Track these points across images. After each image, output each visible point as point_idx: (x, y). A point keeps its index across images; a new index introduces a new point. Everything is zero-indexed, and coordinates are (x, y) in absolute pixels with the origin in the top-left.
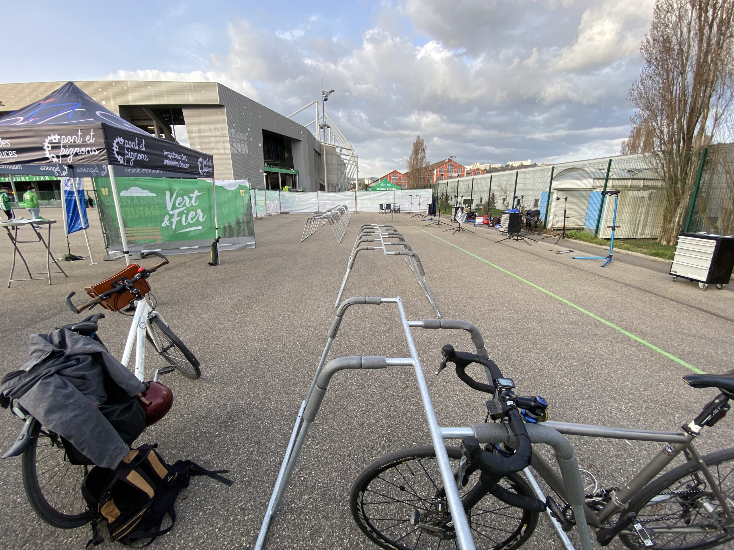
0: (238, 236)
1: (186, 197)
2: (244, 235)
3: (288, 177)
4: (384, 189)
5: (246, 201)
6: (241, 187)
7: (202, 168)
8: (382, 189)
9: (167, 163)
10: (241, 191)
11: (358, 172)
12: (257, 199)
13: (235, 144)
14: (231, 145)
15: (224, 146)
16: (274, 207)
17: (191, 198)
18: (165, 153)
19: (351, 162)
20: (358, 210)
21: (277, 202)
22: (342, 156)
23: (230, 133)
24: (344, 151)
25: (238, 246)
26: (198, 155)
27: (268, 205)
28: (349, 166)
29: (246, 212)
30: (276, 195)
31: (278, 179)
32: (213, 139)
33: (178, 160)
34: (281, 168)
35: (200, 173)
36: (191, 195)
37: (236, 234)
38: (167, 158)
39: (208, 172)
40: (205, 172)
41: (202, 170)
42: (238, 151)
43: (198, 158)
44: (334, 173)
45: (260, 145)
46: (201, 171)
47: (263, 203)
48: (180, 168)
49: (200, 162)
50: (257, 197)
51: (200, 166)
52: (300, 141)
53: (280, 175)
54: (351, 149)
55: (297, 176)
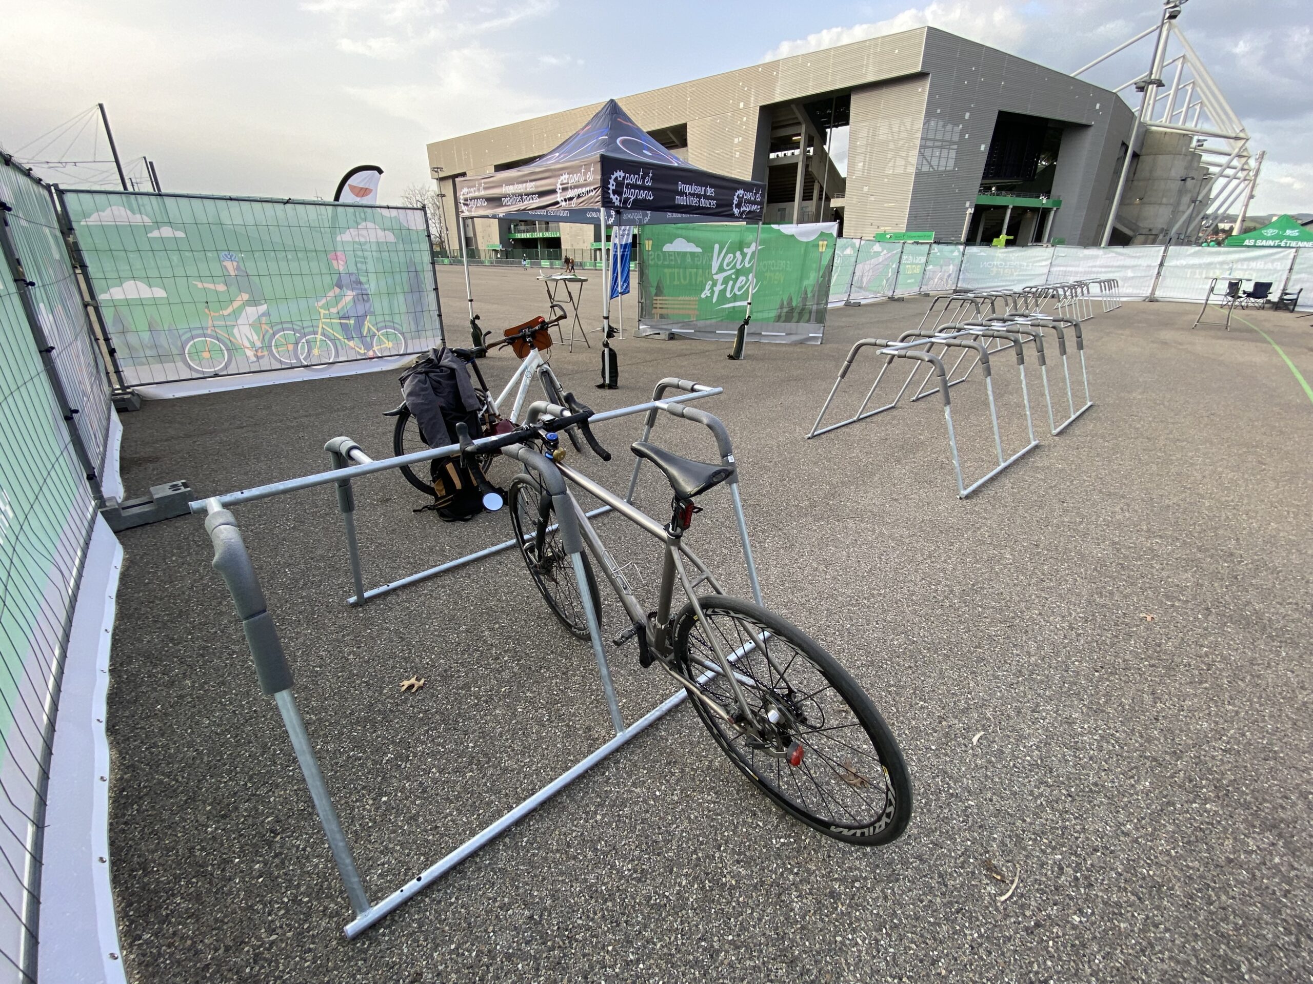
0: (798, 322)
1: (738, 254)
2: (808, 321)
3: (1029, 214)
4: (1271, 243)
5: (825, 261)
7: (739, 206)
8: (1264, 243)
9: (681, 200)
11: (1252, 197)
12: (903, 261)
13: (928, 152)
14: (922, 154)
16: (941, 279)
17: (744, 255)
18: (681, 186)
19: (1229, 172)
20: (1158, 294)
21: (951, 269)
22: (1206, 157)
23: (926, 129)
24: (1211, 143)
25: (794, 338)
26: (736, 186)
27: (927, 273)
28: (1222, 181)
30: (956, 254)
31: (1003, 221)
33: (699, 196)
34: (1018, 196)
35: (734, 214)
36: (745, 250)
37: (795, 319)
38: (682, 194)
39: (750, 211)
40: (744, 211)
41: (739, 208)
42: (931, 166)
43: (736, 190)
44: (1165, 200)
45: (983, 148)
46: (736, 211)
47: (918, 270)
48: (699, 208)
49: (738, 197)
50: (904, 257)
51: (735, 202)
52: (1086, 127)
53: (1009, 212)
54: (1242, 135)
55: (1052, 213)
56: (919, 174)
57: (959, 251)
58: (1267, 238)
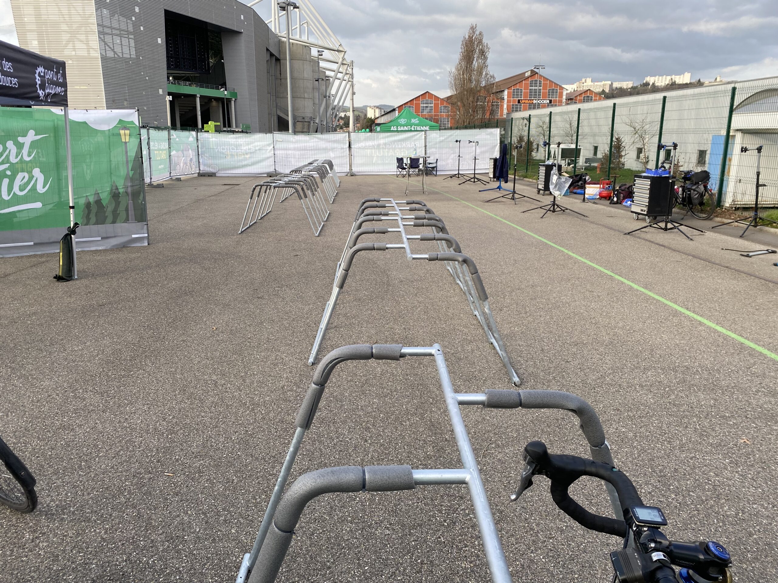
0: (114, 222)
1: (10, 144)
2: (127, 220)
3: (214, 103)
4: (406, 128)
5: (132, 153)
6: (123, 124)
7: (43, 87)
8: (402, 129)
10: (122, 132)
11: (354, 93)
12: (151, 148)
13: (108, 39)
14: (102, 40)
15: (87, 43)
16: (185, 163)
17: (20, 146)
19: (340, 75)
20: (355, 169)
21: (191, 154)
22: (322, 64)
23: (100, 17)
24: (326, 54)
25: (114, 242)
26: (35, 61)
27: (173, 158)
28: (337, 82)
29: (131, 173)
30: (191, 139)
31: (195, 108)
32: (64, 27)
34: (202, 86)
35: (39, 97)
36: (21, 139)
37: (110, 218)
39: (55, 94)
40: (49, 94)
41: (44, 90)
42: (115, 53)
43: (36, 66)
44: (306, 96)
45: (159, 41)
46: (41, 93)
47: (164, 155)
49: (39, 75)
50: (151, 144)
51: (39, 82)
52: (239, 33)
53: (198, 100)
54: (341, 49)
55: (233, 103)
56: (104, 59)
57: (193, 137)
58: (401, 125)
